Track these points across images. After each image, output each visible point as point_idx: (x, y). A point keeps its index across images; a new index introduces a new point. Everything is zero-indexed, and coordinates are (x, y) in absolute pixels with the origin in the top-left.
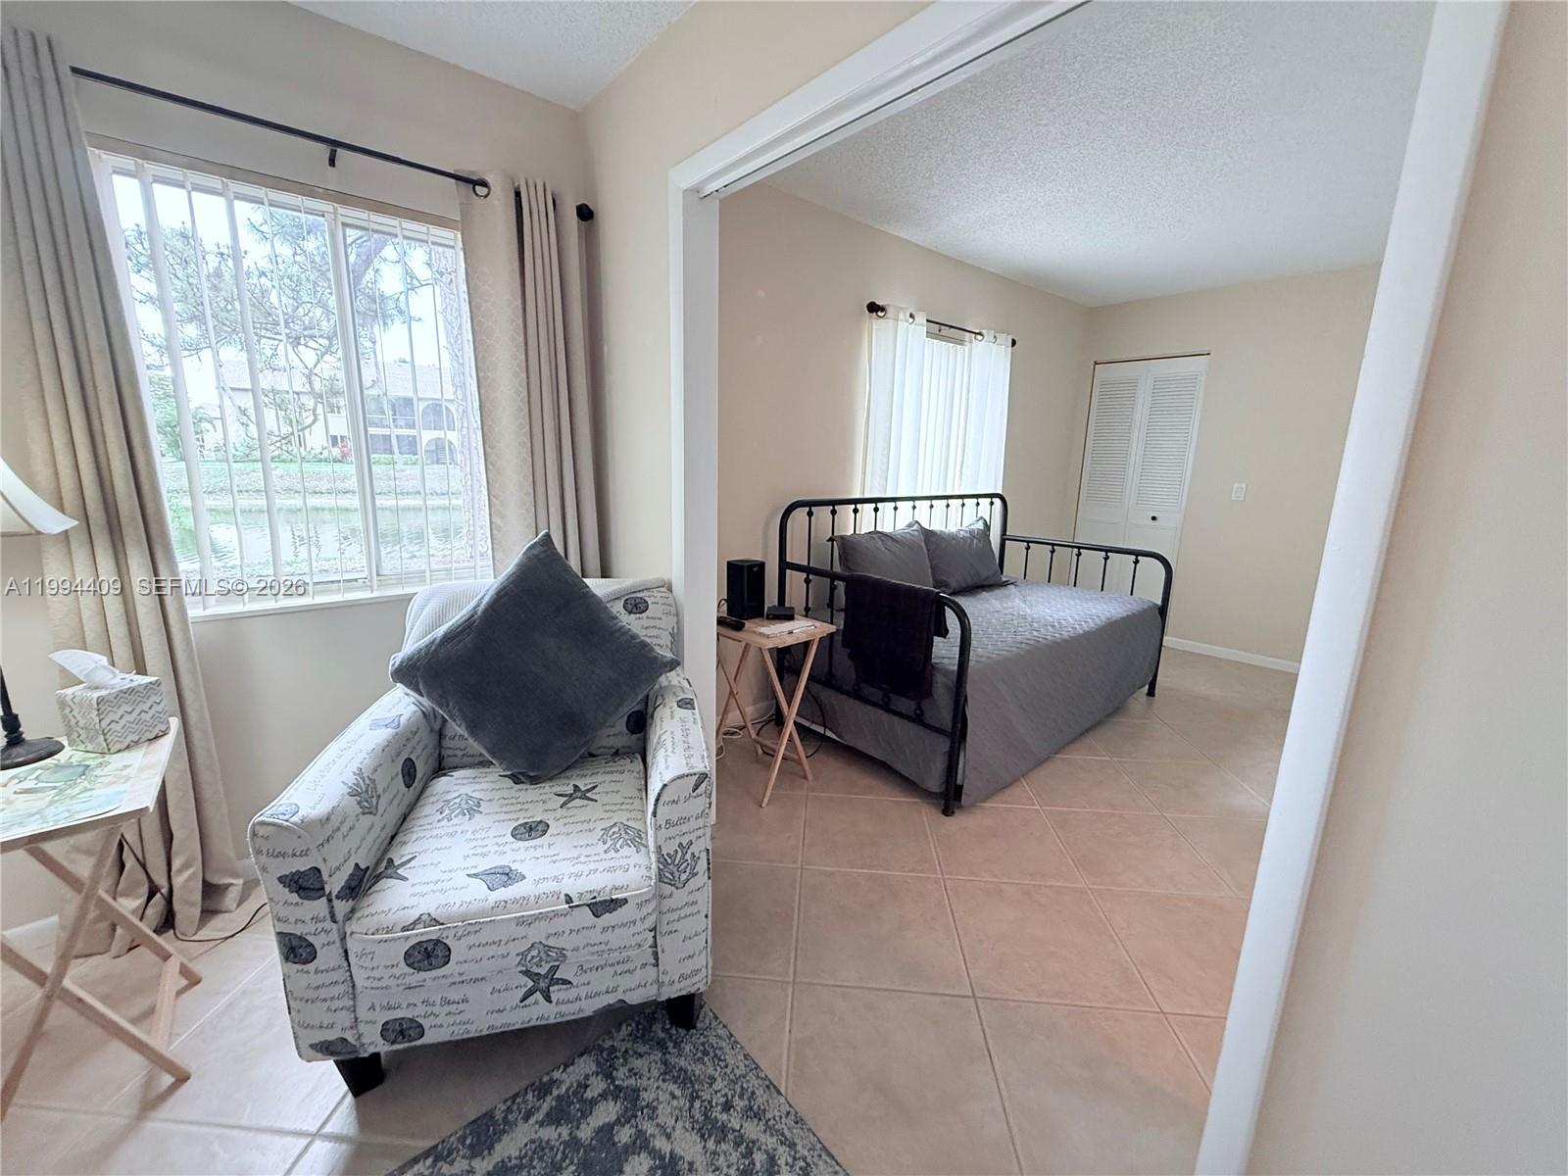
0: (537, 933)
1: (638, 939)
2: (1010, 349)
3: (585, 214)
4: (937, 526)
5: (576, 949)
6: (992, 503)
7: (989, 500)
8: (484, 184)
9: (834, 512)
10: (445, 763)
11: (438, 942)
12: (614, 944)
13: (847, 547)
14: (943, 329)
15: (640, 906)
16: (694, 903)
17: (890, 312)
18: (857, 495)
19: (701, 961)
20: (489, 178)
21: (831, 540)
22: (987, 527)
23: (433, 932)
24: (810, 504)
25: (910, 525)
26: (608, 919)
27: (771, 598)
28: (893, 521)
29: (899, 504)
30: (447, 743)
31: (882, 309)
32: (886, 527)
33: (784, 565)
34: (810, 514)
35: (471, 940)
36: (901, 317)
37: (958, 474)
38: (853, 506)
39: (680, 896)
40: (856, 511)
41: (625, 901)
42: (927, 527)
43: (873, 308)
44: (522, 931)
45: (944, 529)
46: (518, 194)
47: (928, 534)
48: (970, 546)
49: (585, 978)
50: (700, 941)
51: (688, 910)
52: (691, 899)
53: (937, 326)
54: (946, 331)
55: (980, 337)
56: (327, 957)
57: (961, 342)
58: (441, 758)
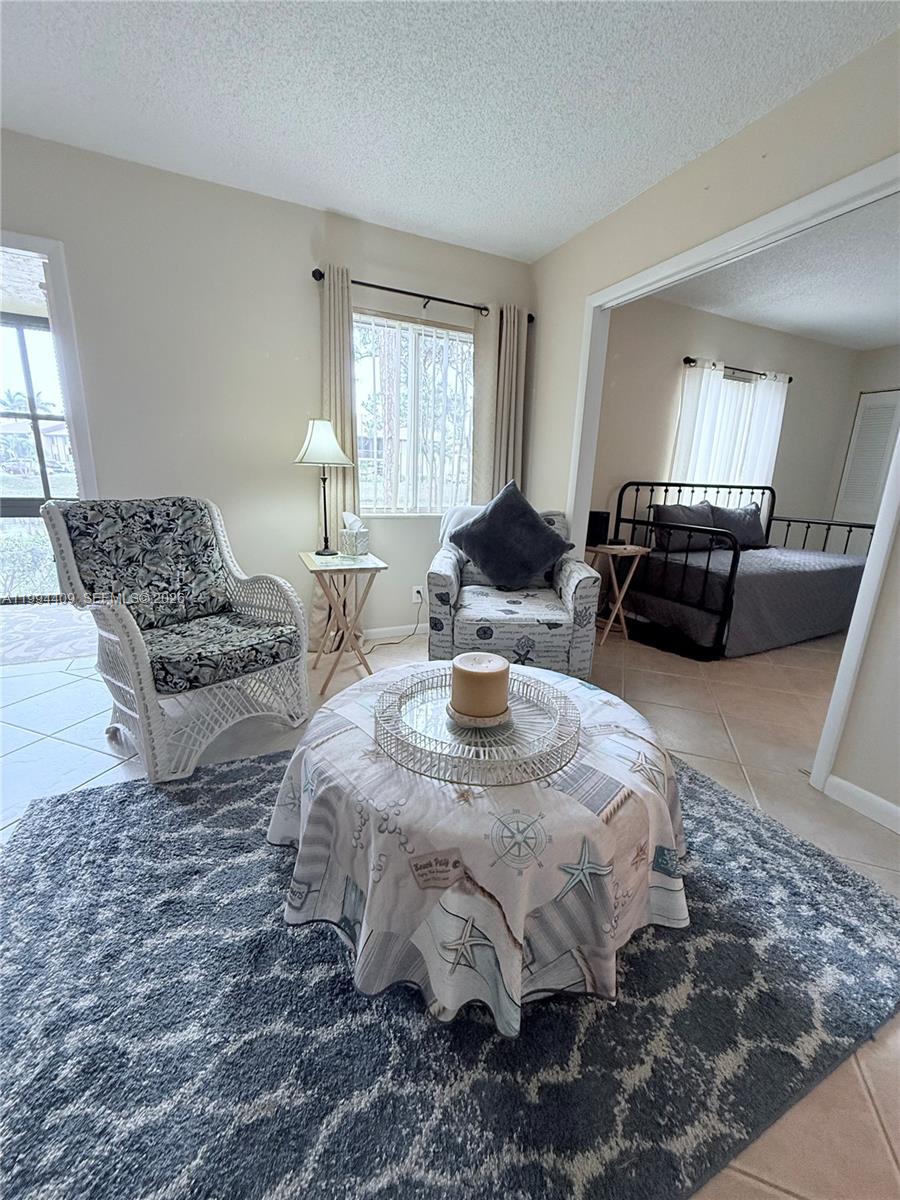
0: (526, 632)
1: (564, 644)
2: (787, 385)
3: (531, 319)
4: (721, 505)
5: (539, 643)
6: (763, 493)
7: (761, 491)
8: (486, 309)
9: (652, 491)
10: (464, 583)
11: (489, 628)
12: (555, 644)
13: (660, 511)
14: (736, 373)
15: (567, 628)
16: (588, 636)
17: (699, 363)
18: (667, 481)
19: (587, 664)
20: (489, 307)
21: (650, 507)
22: (758, 509)
23: (487, 624)
24: (638, 484)
25: (702, 503)
26: (554, 631)
27: (611, 535)
28: (691, 499)
29: (695, 488)
30: (465, 575)
31: (694, 361)
32: (685, 502)
33: (619, 520)
34: (638, 490)
35: (501, 630)
36: (707, 365)
37: (738, 473)
38: (664, 488)
39: (582, 632)
40: (666, 491)
41: (561, 625)
42: (713, 504)
43: (688, 361)
44: (520, 630)
45: (725, 507)
46: (502, 313)
47: (714, 510)
48: (744, 519)
49: (539, 660)
50: (587, 655)
51: (585, 639)
52: (587, 633)
53: (732, 371)
54: (737, 374)
55: (764, 377)
56: (447, 630)
57: (749, 381)
58: (461, 582)
